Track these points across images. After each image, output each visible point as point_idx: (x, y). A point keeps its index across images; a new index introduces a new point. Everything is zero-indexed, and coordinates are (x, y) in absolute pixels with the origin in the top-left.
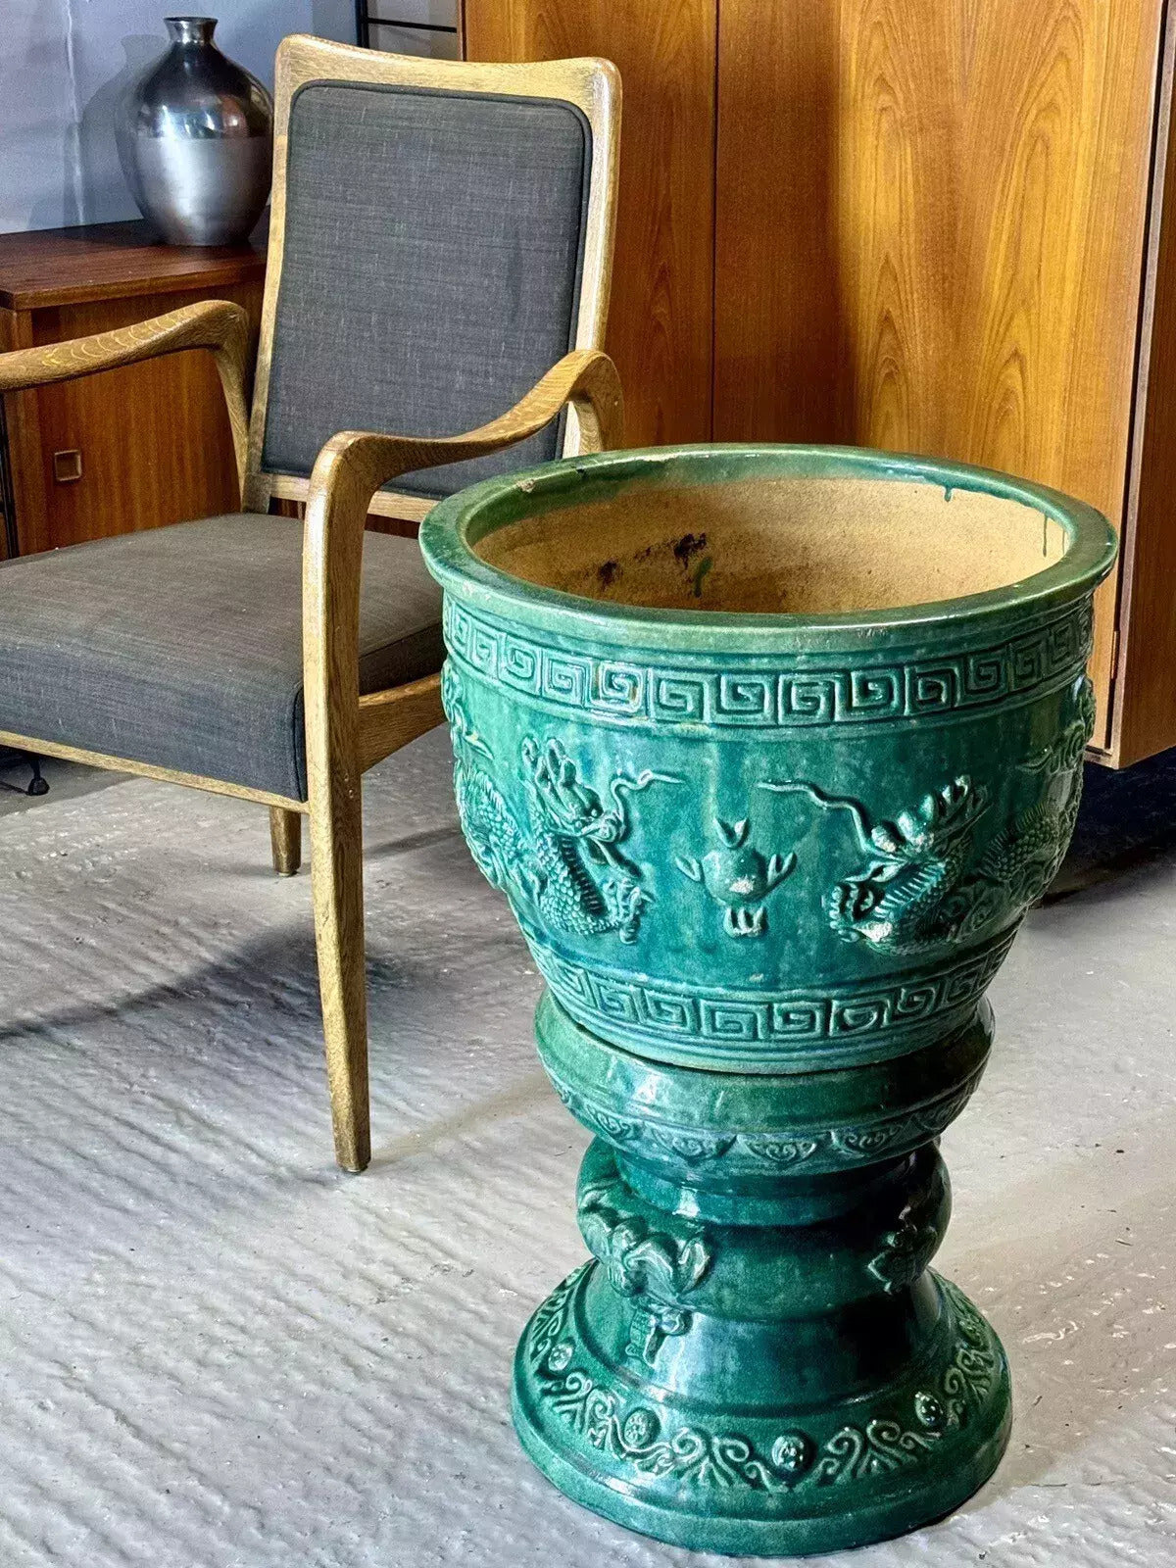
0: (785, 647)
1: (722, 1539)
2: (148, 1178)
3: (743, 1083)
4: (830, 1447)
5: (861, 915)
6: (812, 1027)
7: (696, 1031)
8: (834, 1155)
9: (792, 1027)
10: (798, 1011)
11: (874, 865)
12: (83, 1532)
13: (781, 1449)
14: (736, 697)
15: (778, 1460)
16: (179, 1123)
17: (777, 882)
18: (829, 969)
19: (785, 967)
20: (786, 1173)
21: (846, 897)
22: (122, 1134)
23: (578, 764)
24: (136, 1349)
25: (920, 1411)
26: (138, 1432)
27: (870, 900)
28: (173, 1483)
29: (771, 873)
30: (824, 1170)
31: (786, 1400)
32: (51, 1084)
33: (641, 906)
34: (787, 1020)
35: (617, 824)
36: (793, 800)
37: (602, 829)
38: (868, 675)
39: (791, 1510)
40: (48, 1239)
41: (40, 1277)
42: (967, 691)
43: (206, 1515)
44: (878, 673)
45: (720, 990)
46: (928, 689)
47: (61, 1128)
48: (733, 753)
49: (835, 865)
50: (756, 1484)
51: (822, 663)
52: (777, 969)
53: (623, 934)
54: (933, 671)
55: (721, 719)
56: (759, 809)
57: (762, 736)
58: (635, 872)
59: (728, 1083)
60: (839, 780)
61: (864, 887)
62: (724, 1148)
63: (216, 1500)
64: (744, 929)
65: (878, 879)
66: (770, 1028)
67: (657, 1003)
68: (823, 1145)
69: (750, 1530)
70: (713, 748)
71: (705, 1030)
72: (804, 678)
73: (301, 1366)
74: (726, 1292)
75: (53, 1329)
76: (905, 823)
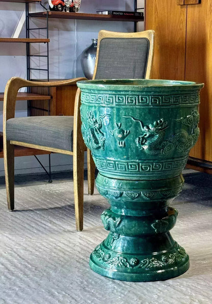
0: (126, 89)
1: (119, 277)
2: (41, 229)
3: (125, 181)
4: (142, 262)
5: (143, 144)
6: (136, 169)
7: (116, 170)
8: (142, 198)
9: (132, 168)
10: (133, 165)
11: (145, 134)
12: (3, 267)
13: (132, 261)
14: (119, 99)
15: (131, 263)
16: (51, 223)
17: (127, 135)
18: (138, 156)
19: (130, 155)
20: (133, 201)
21: (139, 140)
22: (39, 224)
23: (94, 114)
24: (26, 248)
25: (163, 259)
26: (20, 257)
27: (144, 141)
28: (23, 263)
29: (125, 134)
30: (141, 201)
31: (135, 252)
32: (30, 217)
33: (104, 141)
34: (131, 167)
35: (99, 125)
36: (129, 119)
37: (97, 125)
38: (143, 97)
39: (132, 272)
40: (18, 234)
41: (14, 238)
42: (162, 102)
43: (26, 267)
44: (145, 96)
45: (119, 159)
46: (154, 100)
47: (28, 222)
48: (118, 110)
49: (137, 133)
50: (126, 266)
51: (134, 93)
52: (128, 155)
53: (102, 148)
54: (156, 97)
55: (117, 104)
56: (123, 121)
57: (123, 107)
58: (103, 135)
59: (122, 181)
60: (137, 116)
61: (143, 138)
62: (121, 194)
63: (29, 266)
64: (121, 145)
65: (145, 137)
66: (128, 168)
67: (109, 164)
68: (140, 195)
69: (124, 275)
70: (115, 109)
71: (117, 169)
72: (131, 96)
73: (54, 252)
74: (123, 227)
75: (12, 244)
76: (150, 126)
